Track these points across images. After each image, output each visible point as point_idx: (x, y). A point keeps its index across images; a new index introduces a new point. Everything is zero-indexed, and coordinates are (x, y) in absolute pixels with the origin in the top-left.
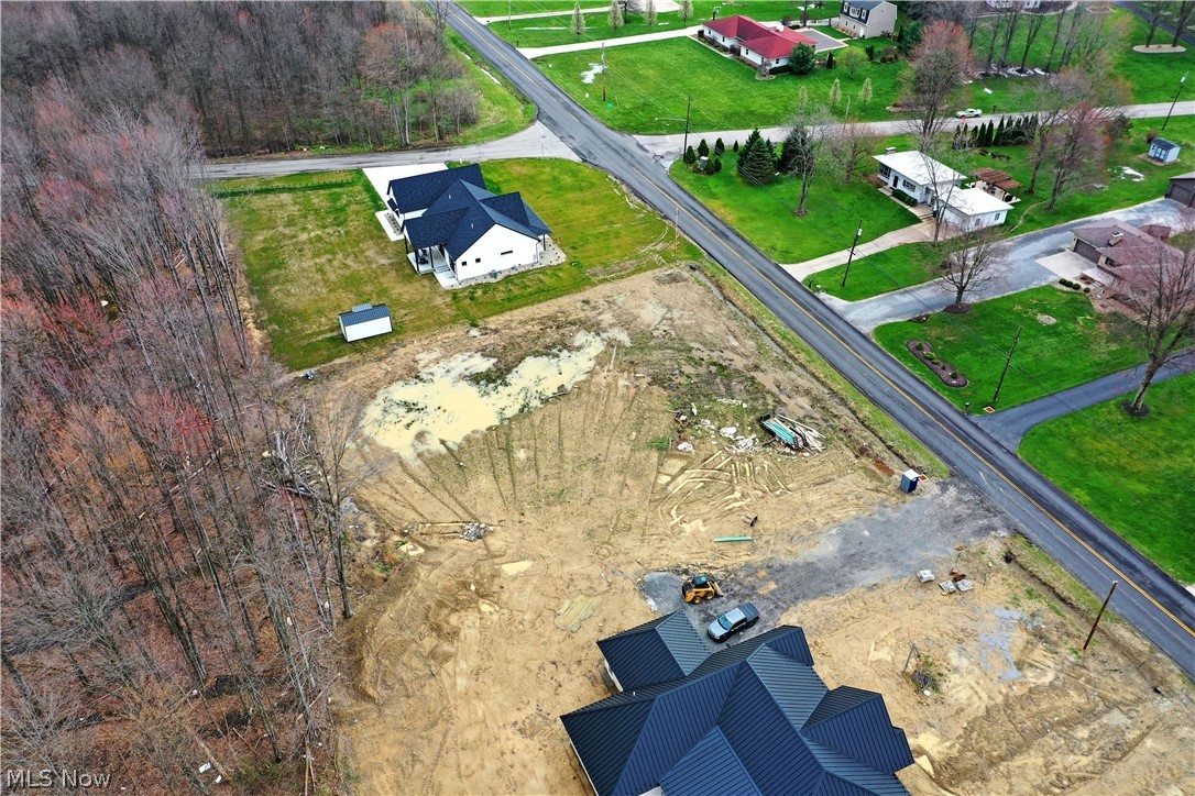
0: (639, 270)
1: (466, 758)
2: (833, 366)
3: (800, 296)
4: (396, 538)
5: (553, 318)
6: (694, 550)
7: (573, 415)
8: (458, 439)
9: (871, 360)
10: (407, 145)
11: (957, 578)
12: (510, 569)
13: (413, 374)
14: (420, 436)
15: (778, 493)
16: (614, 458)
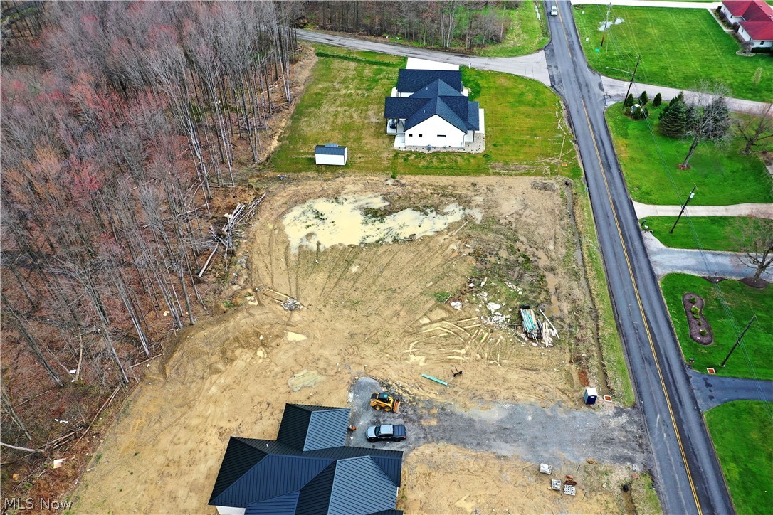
0: (528, 173)
1: (183, 434)
2: (610, 290)
3: (628, 229)
4: (250, 291)
5: (444, 188)
6: (404, 375)
7: (404, 256)
8: (328, 246)
9: (644, 296)
10: (446, 48)
11: (571, 482)
12: (291, 336)
13: (335, 196)
14: (309, 236)
15: (492, 362)
16: (406, 294)
